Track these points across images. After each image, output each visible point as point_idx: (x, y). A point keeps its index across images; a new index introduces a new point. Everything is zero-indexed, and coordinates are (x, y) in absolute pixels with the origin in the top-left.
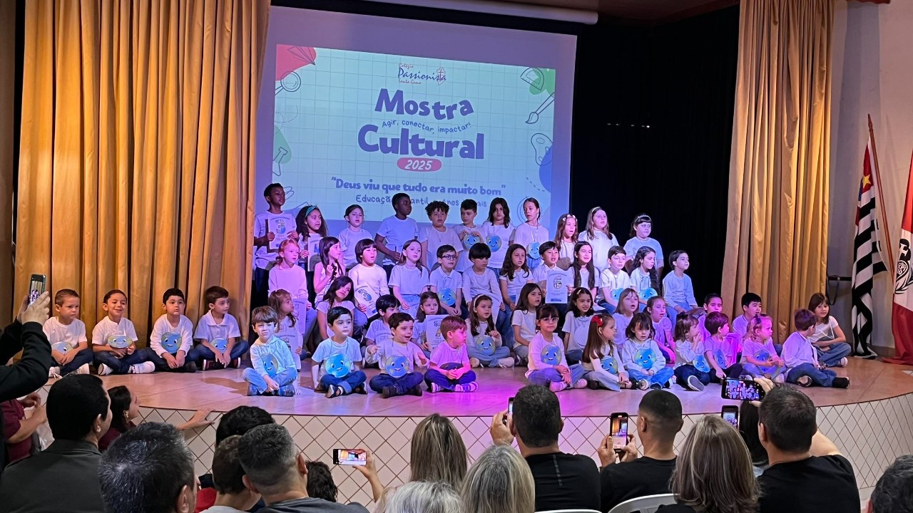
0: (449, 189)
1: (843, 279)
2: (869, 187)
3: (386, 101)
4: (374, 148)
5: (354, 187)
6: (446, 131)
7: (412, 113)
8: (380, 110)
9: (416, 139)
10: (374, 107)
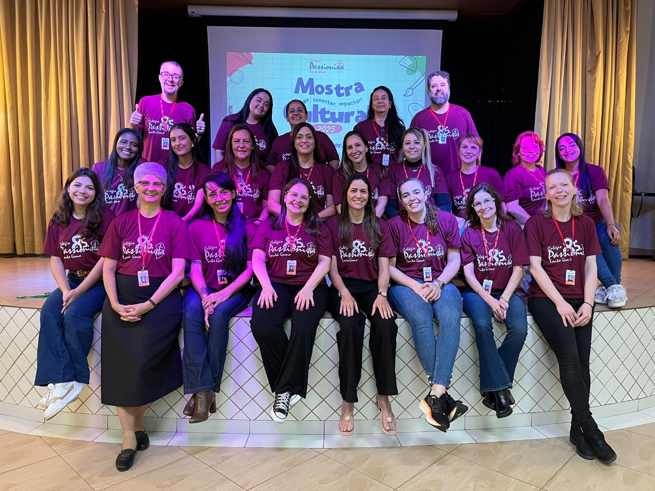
3: (302, 86)
6: (345, 104)
7: (321, 93)
8: (298, 93)
9: (324, 112)
10: (294, 91)
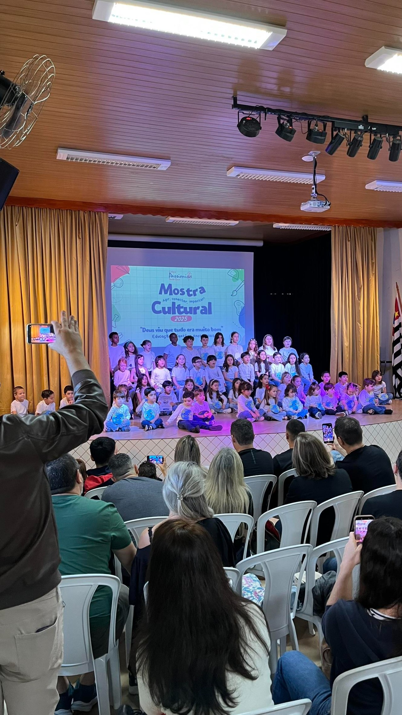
0: (196, 330)
1: (387, 362)
2: (398, 317)
3: (164, 289)
4: (159, 312)
5: (151, 331)
6: (193, 302)
7: (177, 294)
8: (162, 294)
9: (179, 307)
10: (158, 292)
